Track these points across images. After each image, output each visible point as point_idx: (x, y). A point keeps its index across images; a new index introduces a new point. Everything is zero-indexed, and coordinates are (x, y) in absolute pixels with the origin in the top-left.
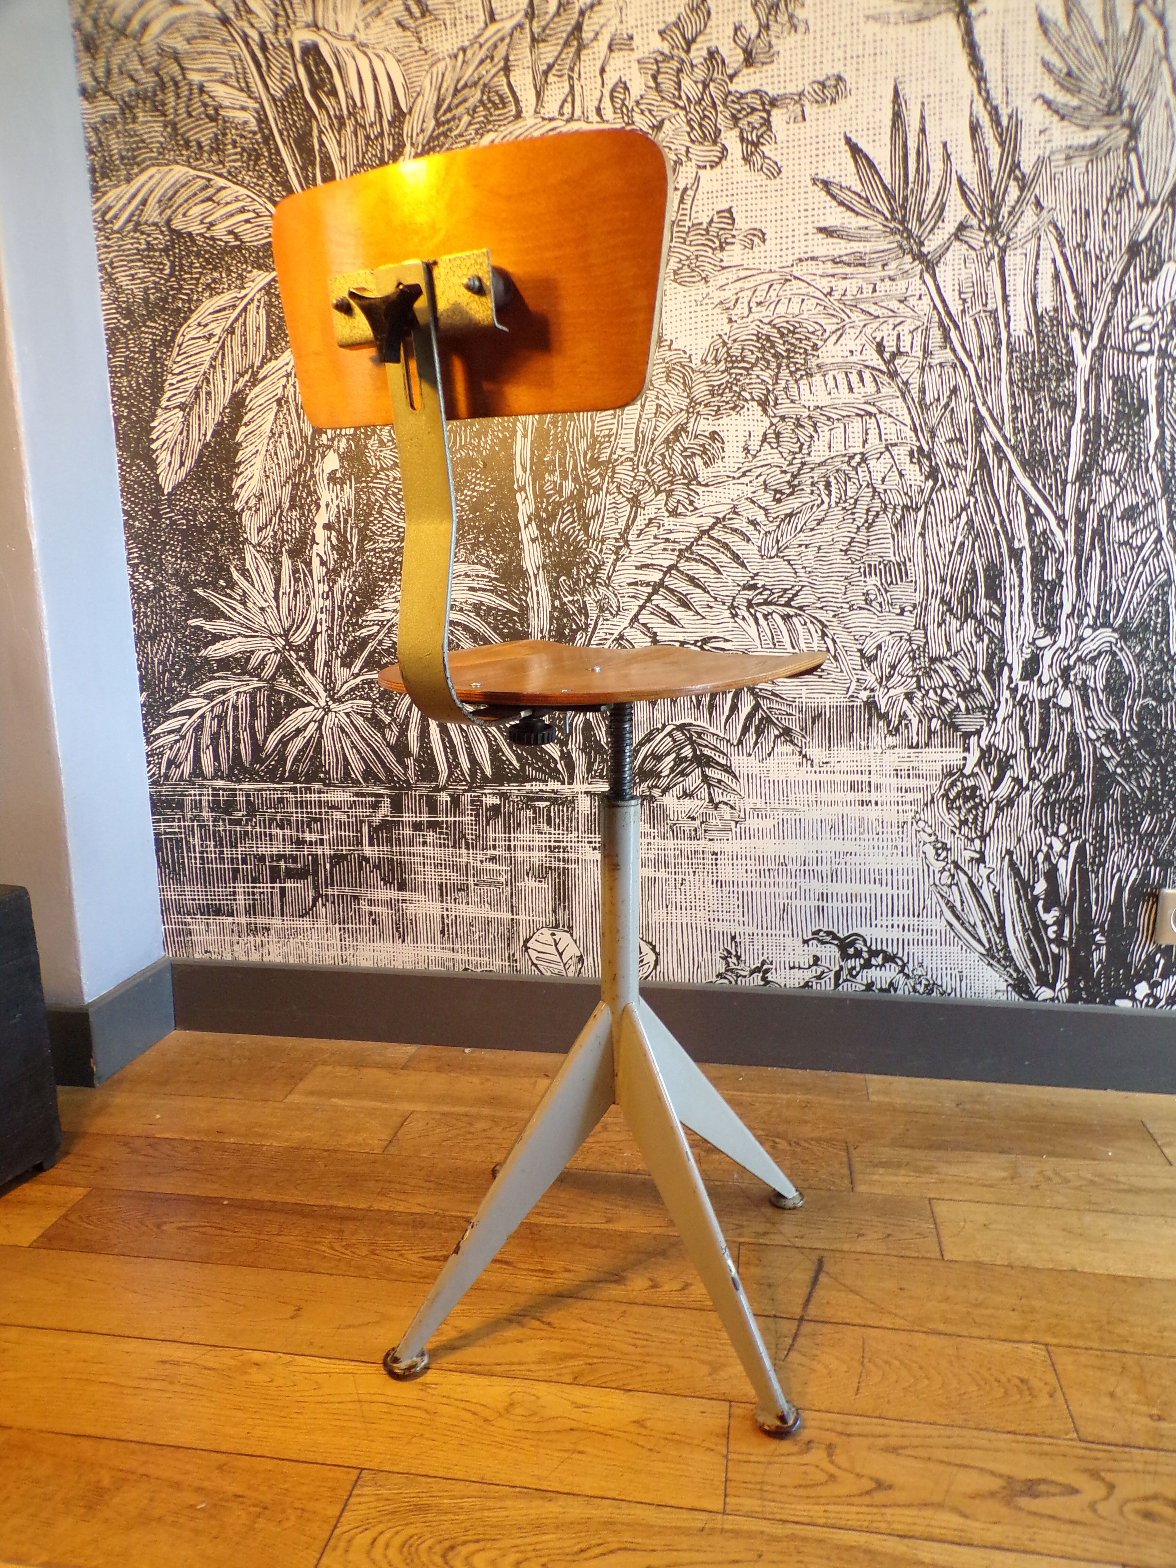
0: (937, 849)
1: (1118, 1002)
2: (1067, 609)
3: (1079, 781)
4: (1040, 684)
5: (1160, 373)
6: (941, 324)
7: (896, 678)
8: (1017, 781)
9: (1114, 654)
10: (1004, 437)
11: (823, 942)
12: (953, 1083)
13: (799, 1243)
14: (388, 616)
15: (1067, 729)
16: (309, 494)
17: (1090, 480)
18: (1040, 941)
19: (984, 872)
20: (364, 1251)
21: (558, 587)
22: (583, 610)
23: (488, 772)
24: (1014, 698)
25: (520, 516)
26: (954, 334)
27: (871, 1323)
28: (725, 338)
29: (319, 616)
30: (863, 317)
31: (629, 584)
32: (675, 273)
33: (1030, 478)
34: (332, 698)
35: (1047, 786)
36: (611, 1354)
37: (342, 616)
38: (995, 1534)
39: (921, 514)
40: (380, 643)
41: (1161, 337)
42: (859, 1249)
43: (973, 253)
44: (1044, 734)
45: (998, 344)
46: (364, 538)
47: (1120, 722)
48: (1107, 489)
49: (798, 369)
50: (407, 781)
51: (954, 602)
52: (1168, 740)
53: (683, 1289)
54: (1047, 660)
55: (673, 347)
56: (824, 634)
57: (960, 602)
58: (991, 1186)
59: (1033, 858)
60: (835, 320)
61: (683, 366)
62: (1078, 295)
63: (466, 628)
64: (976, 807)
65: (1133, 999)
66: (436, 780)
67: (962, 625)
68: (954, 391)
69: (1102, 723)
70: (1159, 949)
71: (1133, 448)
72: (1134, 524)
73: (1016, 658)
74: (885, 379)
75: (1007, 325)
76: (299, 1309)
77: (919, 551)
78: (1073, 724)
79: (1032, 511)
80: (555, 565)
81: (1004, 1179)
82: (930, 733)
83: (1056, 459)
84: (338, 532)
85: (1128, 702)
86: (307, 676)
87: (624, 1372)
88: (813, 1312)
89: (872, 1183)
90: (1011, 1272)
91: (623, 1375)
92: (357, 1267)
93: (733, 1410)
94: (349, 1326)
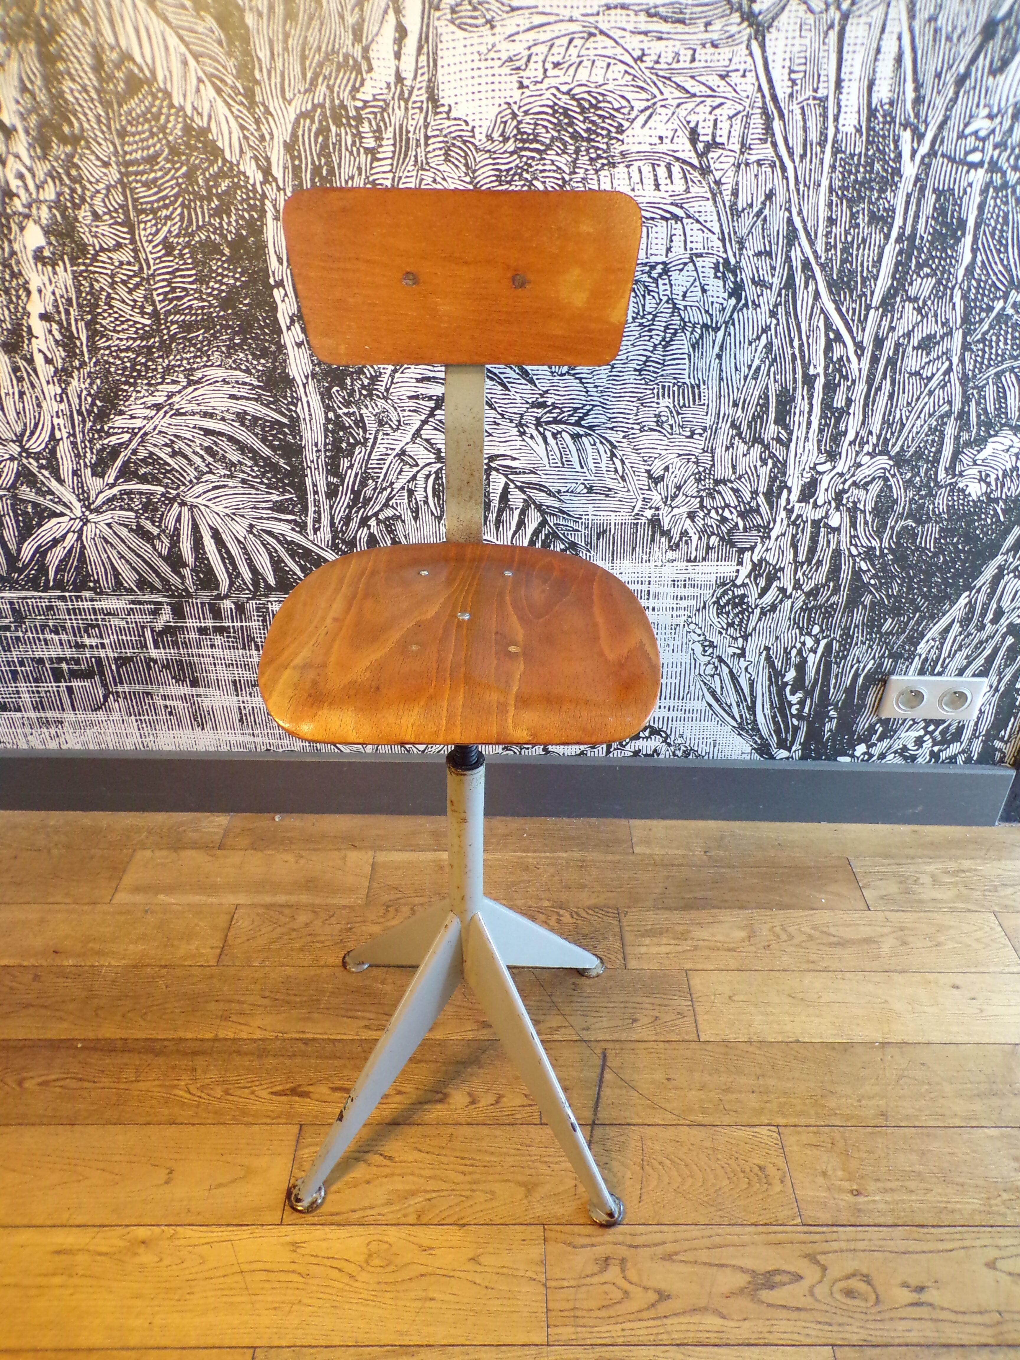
0: (704, 646)
1: (839, 759)
2: (851, 436)
3: (836, 591)
4: (815, 506)
5: (984, 192)
6: (765, 111)
7: (681, 498)
8: (782, 590)
9: (886, 479)
10: (815, 252)
13: (587, 1036)
14: (138, 423)
15: (833, 546)
16: (14, 275)
17: (893, 307)
18: (784, 716)
19: (743, 664)
20: (219, 1092)
21: (330, 398)
22: (361, 423)
23: (272, 582)
24: (789, 518)
25: (280, 315)
26: (777, 125)
27: (647, 1121)
28: (515, 108)
29: (56, 421)
30: (678, 94)
31: (410, 398)
32: (453, 11)
33: (834, 301)
34: (88, 508)
35: (808, 594)
36: (445, 1186)
37: (84, 421)
38: (745, 1331)
39: (720, 334)
40: (134, 452)
41: (996, 146)
42: (634, 1037)
43: (810, 18)
44: (812, 550)
45: (822, 144)
46: (93, 334)
47: (881, 540)
48: (909, 314)
49: (599, 157)
50: (186, 590)
51: (744, 427)
52: (920, 556)
53: (497, 1102)
54: (824, 485)
55: (453, 115)
56: (613, 455)
57: (749, 427)
58: (733, 950)
59: (787, 653)
60: (644, 95)
61: (465, 142)
62: (918, 86)
63: (231, 439)
64: (742, 612)
65: (853, 756)
66: (217, 587)
67: (749, 448)
68: (770, 196)
69: (865, 542)
70: (880, 721)
71: (942, 275)
72: (928, 354)
73: (795, 482)
74: (696, 175)
75: (836, 119)
76: (171, 1172)
77: (715, 373)
78: (839, 542)
79: (832, 336)
80: (326, 374)
81: (743, 941)
82: (709, 548)
83: (864, 280)
84: (60, 323)
85: (891, 523)
86: (54, 485)
87: (457, 1204)
88: (603, 1115)
89: (639, 957)
90: (751, 1049)
91: (457, 1209)
92: (216, 1113)
93: (549, 1234)
94: (220, 1185)
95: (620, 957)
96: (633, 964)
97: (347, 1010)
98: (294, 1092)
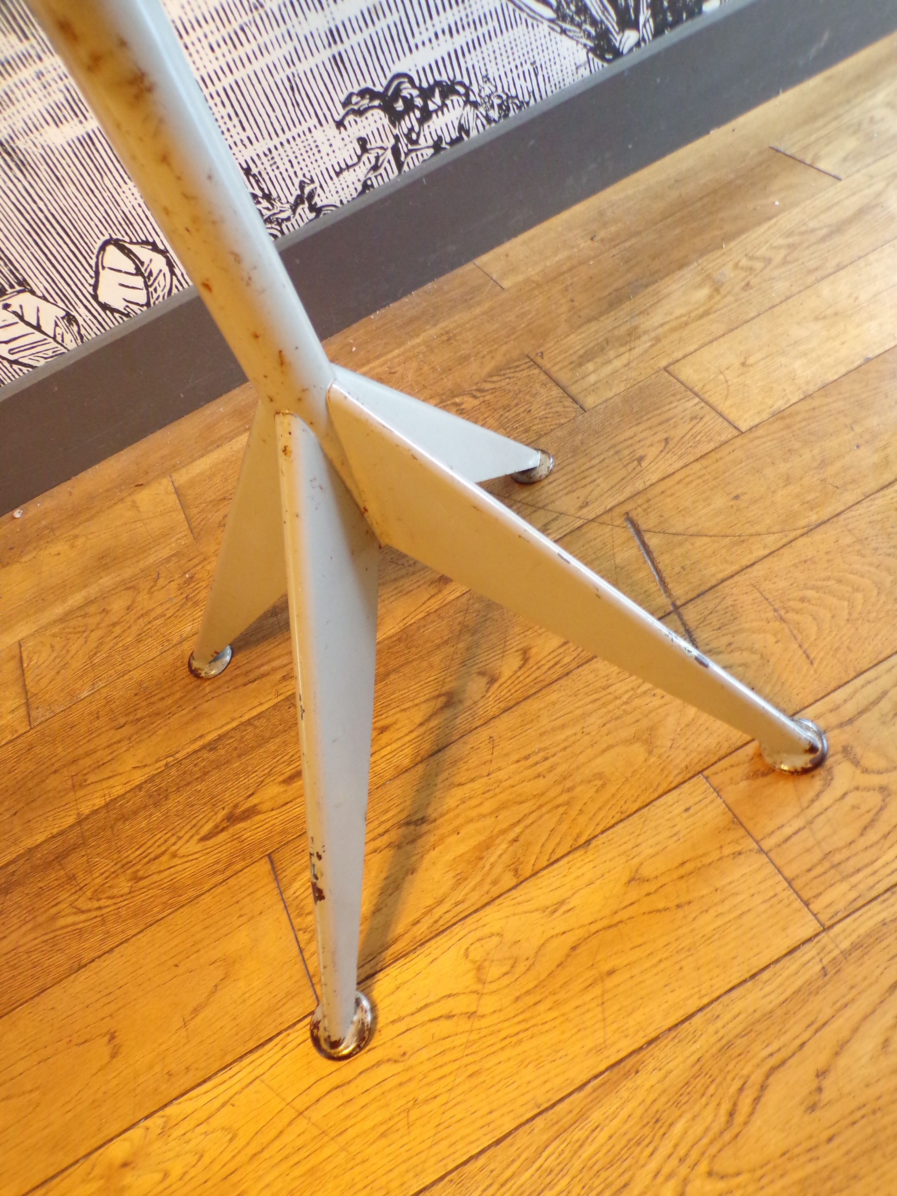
11: (360, 113)
12: (565, 215)
13: (589, 513)
20: (124, 885)
27: (745, 562)
36: (525, 808)
42: (654, 478)
53: (526, 660)
58: (706, 313)
76: (113, 1037)
81: (711, 297)
87: (560, 822)
88: (680, 591)
89: (594, 388)
90: (816, 403)
91: (564, 827)
92: (135, 915)
93: (716, 780)
94: (196, 1011)
95: (568, 402)
96: (590, 401)
97: (247, 673)
98: (232, 819)
